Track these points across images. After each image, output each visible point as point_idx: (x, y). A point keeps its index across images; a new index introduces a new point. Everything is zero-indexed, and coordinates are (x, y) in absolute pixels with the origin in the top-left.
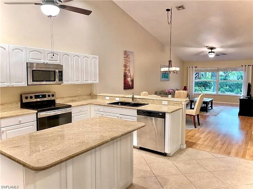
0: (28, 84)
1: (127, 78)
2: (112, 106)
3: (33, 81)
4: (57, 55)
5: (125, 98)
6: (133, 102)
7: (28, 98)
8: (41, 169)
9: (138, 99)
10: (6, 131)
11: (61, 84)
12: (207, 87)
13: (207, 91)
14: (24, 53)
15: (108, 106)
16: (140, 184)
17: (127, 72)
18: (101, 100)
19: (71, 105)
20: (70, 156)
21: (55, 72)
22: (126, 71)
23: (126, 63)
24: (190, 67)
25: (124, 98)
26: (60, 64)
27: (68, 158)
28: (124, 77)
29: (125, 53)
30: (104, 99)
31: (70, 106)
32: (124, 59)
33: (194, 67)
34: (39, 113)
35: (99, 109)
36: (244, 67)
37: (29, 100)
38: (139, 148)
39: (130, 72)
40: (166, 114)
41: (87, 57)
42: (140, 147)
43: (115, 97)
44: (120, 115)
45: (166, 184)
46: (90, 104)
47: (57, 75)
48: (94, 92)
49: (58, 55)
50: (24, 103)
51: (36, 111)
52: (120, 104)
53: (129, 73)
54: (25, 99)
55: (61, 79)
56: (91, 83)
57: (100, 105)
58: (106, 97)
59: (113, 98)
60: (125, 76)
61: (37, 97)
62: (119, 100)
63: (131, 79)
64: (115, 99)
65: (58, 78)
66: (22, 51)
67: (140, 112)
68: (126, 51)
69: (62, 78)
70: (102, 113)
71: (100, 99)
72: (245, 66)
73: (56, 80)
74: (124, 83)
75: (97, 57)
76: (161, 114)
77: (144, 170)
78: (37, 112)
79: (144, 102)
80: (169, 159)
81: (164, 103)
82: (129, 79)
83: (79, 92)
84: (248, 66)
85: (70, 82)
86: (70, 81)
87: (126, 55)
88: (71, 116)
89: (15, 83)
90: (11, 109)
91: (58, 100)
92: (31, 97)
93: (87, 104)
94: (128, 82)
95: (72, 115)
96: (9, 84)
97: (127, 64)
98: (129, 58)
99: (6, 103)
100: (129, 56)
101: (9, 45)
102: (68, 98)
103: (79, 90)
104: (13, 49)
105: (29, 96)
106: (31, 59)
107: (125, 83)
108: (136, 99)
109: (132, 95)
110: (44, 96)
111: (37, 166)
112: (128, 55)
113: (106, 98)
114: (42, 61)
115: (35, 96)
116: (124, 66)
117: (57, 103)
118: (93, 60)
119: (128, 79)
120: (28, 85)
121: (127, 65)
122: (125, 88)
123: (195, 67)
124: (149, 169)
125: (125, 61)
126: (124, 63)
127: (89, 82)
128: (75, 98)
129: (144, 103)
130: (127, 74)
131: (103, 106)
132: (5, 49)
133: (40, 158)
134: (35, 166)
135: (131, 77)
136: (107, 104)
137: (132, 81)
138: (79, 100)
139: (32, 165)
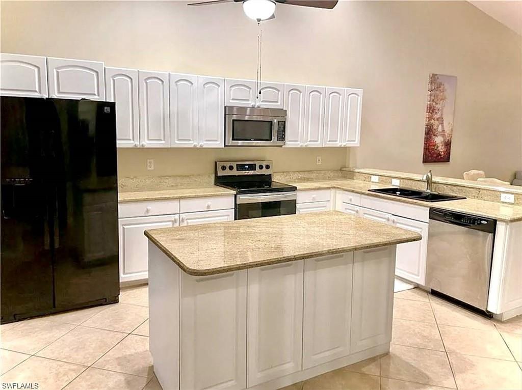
0: (226, 144)
1: (434, 137)
2: (376, 196)
3: (233, 139)
4: (277, 92)
5: (412, 181)
6: (428, 191)
7: (225, 169)
8: (197, 273)
9: (443, 185)
10: (187, 219)
11: (281, 146)
14: (221, 89)
15: (368, 195)
16: (403, 357)
17: (435, 123)
18: (361, 182)
19: (296, 187)
20: (245, 264)
21: (271, 123)
22: (432, 121)
23: (434, 104)
25: (410, 181)
26: (282, 108)
27: (241, 267)
28: (425, 134)
29: (434, 78)
30: (367, 180)
31: (294, 189)
32: (430, 93)
34: (239, 195)
35: (351, 200)
37: (228, 173)
38: (430, 291)
39: (443, 123)
40: (498, 222)
41: (338, 91)
42: (432, 290)
43: (391, 178)
44: (393, 215)
45: (464, 372)
46: (334, 187)
47: (275, 129)
48: (351, 166)
49: (279, 91)
50: (220, 177)
51: (235, 192)
52: (398, 193)
53: (440, 126)
54: (221, 170)
55: (282, 137)
56: (343, 146)
57: (353, 191)
58: (372, 176)
59: (386, 179)
60: (430, 132)
61: (241, 167)
62: (398, 185)
63: (444, 140)
64: (390, 181)
65: (277, 134)
66: (219, 86)
67: (435, 214)
68: (436, 75)
69: (284, 135)
70: (357, 208)
71: (359, 179)
73: (273, 138)
74: (424, 149)
75: (360, 91)
76: (486, 223)
77: (425, 334)
78: (235, 194)
79: (456, 193)
80: (495, 325)
81: (504, 198)
82: (438, 140)
83: (318, 164)
85: (298, 143)
86: (299, 140)
87: (435, 83)
88: (296, 206)
89: (205, 142)
90: (200, 186)
91: (277, 177)
92: (231, 168)
93: (329, 188)
94: (434, 146)
95: (298, 206)
96: (196, 143)
97: (437, 104)
98: (443, 91)
99: (193, 175)
100: (442, 87)
101: (199, 76)
102: (296, 174)
103: (318, 160)
104: (204, 83)
105: (228, 165)
106: (233, 99)
107: (429, 149)
108: (437, 185)
109: (425, 176)
110: (252, 167)
111: (193, 268)
112: (441, 84)
113: (372, 178)
114: (250, 104)
115: (237, 165)
116: (427, 110)
117: (275, 181)
118: (351, 97)
119: (435, 140)
120: (225, 146)
121: (437, 106)
122: (425, 161)
124: (438, 336)
125: (433, 98)
126: (429, 103)
127: (338, 144)
128: (309, 174)
129: (456, 195)
130: (435, 127)
131: (359, 193)
132: (192, 84)
133: (202, 259)
134: (190, 268)
135: (443, 136)
136: (369, 190)
137: (448, 144)
138: (317, 179)
139: (187, 265)
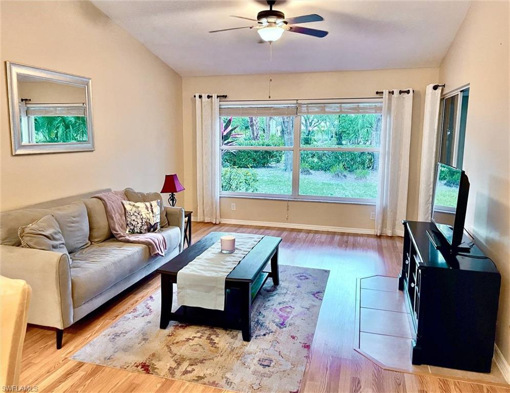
12: (272, 159)
13: (271, 167)
24: (200, 97)
33: (214, 96)
36: (387, 97)
72: (389, 92)
84: (401, 92)
123: (218, 97)
